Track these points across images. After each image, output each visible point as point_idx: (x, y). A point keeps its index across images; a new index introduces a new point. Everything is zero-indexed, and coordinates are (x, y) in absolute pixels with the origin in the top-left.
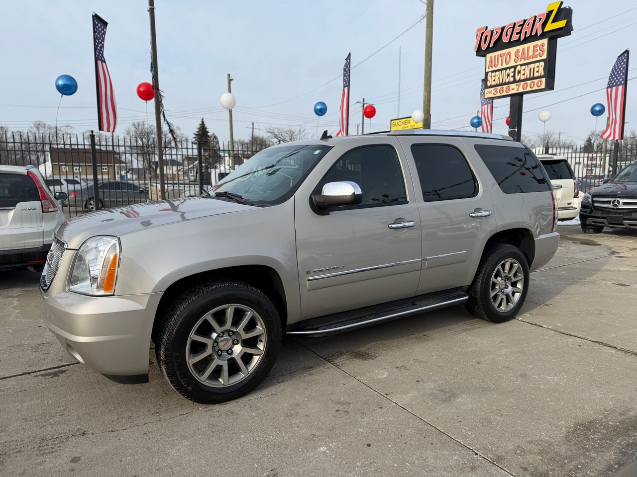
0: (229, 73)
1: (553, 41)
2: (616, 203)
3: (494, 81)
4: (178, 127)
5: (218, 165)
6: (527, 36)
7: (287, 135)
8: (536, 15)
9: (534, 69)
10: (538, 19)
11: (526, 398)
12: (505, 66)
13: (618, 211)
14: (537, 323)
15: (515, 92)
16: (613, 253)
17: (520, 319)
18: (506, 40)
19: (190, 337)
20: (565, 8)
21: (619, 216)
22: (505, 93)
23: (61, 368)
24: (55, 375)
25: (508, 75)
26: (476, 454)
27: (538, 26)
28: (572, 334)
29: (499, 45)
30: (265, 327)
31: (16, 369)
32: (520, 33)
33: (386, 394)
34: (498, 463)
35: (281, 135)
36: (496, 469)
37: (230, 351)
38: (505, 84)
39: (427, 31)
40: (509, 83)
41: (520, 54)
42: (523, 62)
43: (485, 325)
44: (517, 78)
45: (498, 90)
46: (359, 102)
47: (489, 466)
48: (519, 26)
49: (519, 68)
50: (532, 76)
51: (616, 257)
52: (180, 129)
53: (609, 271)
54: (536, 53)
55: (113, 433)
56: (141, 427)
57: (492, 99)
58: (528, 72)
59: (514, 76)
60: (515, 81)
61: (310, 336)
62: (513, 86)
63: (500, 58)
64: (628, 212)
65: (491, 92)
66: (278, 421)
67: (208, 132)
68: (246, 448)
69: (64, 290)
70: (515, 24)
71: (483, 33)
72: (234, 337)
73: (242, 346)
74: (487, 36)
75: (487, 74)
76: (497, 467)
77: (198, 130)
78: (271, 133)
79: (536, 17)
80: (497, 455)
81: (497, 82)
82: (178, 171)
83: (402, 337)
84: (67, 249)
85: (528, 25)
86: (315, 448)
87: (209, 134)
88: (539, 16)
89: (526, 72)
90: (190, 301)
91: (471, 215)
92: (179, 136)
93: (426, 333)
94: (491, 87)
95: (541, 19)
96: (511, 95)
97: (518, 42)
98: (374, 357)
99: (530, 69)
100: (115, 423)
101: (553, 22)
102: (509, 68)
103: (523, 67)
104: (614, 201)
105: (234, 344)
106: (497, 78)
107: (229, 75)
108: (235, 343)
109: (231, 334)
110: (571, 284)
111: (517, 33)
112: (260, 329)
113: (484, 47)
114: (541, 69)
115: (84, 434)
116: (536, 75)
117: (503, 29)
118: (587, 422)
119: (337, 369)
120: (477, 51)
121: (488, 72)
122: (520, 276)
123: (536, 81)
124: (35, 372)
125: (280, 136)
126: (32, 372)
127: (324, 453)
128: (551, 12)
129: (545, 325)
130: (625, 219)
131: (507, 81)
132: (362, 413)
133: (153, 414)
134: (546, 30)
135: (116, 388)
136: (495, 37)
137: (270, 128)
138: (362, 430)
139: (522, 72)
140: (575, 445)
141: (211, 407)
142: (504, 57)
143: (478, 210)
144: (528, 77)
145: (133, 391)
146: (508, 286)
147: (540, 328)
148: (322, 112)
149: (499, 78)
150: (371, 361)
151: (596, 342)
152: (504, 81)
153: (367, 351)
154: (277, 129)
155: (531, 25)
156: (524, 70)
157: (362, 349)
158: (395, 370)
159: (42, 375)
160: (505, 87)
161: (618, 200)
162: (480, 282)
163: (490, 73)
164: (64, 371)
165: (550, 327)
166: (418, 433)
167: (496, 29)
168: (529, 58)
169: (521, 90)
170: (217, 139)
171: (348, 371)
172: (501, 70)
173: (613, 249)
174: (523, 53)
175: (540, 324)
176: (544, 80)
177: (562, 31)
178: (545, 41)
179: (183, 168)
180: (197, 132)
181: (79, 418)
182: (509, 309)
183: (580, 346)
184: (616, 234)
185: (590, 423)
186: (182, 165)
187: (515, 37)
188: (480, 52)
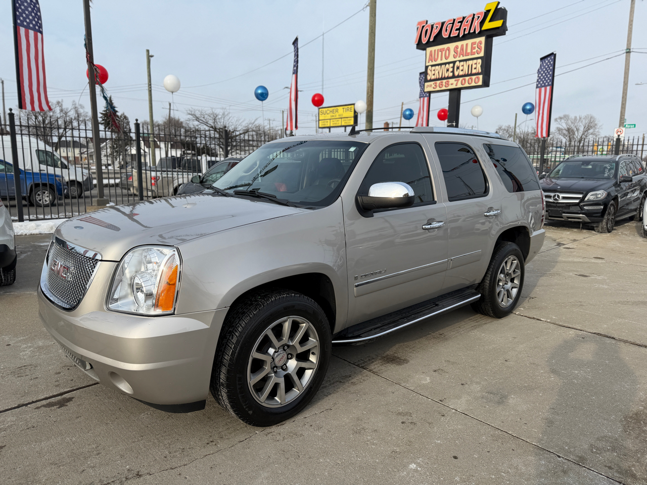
0: (148, 49)
1: (490, 39)
2: (556, 197)
3: (434, 75)
4: (80, 105)
5: (129, 148)
6: (466, 33)
7: (210, 118)
8: (475, 13)
9: (472, 65)
10: (476, 17)
11: (568, 394)
12: (444, 61)
13: (558, 205)
14: (535, 317)
15: (454, 87)
16: (559, 244)
17: (517, 313)
18: (445, 35)
19: (252, 356)
20: (501, 8)
21: (559, 209)
22: (444, 88)
23: (64, 396)
24: (62, 404)
25: (448, 70)
26: (559, 457)
27: (476, 24)
28: (571, 326)
29: (439, 40)
30: (318, 339)
31: (7, 401)
32: (459, 29)
33: (441, 401)
34: (584, 464)
35: (204, 118)
36: (584, 470)
37: (284, 367)
38: (445, 78)
39: (371, 20)
40: (448, 78)
41: (459, 50)
42: (462, 58)
43: (489, 321)
44: (456, 74)
45: (438, 85)
46: (287, 88)
47: (577, 468)
48: (459, 22)
49: (457, 63)
50: (470, 72)
51: (564, 248)
52: (84, 107)
53: (565, 262)
54: (474, 51)
55: (173, 470)
56: (202, 460)
57: (430, 93)
58: (466, 68)
59: (453, 72)
60: (454, 77)
61: (353, 344)
62: (452, 81)
63: (440, 53)
64: (567, 205)
65: (431, 85)
66: (349, 439)
67: (117, 112)
68: (333, 474)
69: (101, 309)
70: (454, 20)
71: (423, 27)
72: (289, 351)
73: (297, 360)
74: (427, 30)
75: (427, 67)
76: (584, 468)
77: (105, 109)
78: (192, 115)
79: (474, 15)
80: (578, 456)
81: (437, 76)
82: (81, 154)
83: (420, 337)
84: (101, 260)
85: (467, 22)
86: (405, 466)
87: (119, 114)
88: (478, 14)
89: (464, 68)
90: (251, 316)
91: (485, 214)
92: (83, 114)
93: (441, 332)
94: (431, 80)
95: (479, 17)
96: (450, 90)
97: (457, 39)
98: (405, 361)
99: (469, 66)
100: (169, 458)
101: (490, 21)
102: (449, 63)
103: (462, 63)
104: (555, 196)
105: (288, 359)
106: (437, 72)
107: (148, 51)
108: (289, 357)
109: (286, 348)
110: (541, 276)
111: (457, 30)
112: (313, 341)
113: (424, 41)
114: (479, 66)
115: (139, 475)
116: (474, 71)
117: (443, 24)
118: (633, 414)
119: (377, 377)
120: (417, 45)
121: (428, 66)
122: (517, 272)
123: (474, 77)
124: (33, 402)
125: (202, 119)
126: (29, 403)
127: (416, 471)
128: (489, 11)
129: (543, 318)
130: (564, 213)
131: (446, 75)
132: (430, 424)
133: (208, 444)
134: (483, 29)
135: (148, 416)
136: (435, 31)
137: (191, 109)
138: (439, 442)
139: (461, 68)
140: (637, 438)
141: (268, 430)
142: (444, 52)
143: (490, 209)
144: (467, 73)
145: (168, 418)
146: (507, 282)
147: (539, 321)
148: (264, 97)
149: (439, 73)
150: (406, 365)
151: (595, 333)
152: (443, 76)
153: (396, 355)
154: (199, 111)
155: (469, 23)
156: (463, 66)
157: (390, 352)
158: (434, 374)
159: (44, 406)
160: (444, 81)
161: (558, 195)
162: (489, 279)
163: (430, 67)
164: (70, 399)
165: (548, 321)
166: (493, 440)
167: (437, 24)
168: (467, 54)
169: (459, 86)
170: (128, 119)
171: (389, 378)
172: (441, 64)
173: (557, 241)
174: (462, 49)
175: (538, 318)
176: (481, 77)
177: (497, 31)
178: (483, 39)
179: (87, 151)
180: (104, 111)
181: (122, 456)
182: (509, 304)
183: (583, 338)
184: (553, 226)
185: (636, 414)
186: (87, 147)
187: (454, 34)
188: (421, 46)
